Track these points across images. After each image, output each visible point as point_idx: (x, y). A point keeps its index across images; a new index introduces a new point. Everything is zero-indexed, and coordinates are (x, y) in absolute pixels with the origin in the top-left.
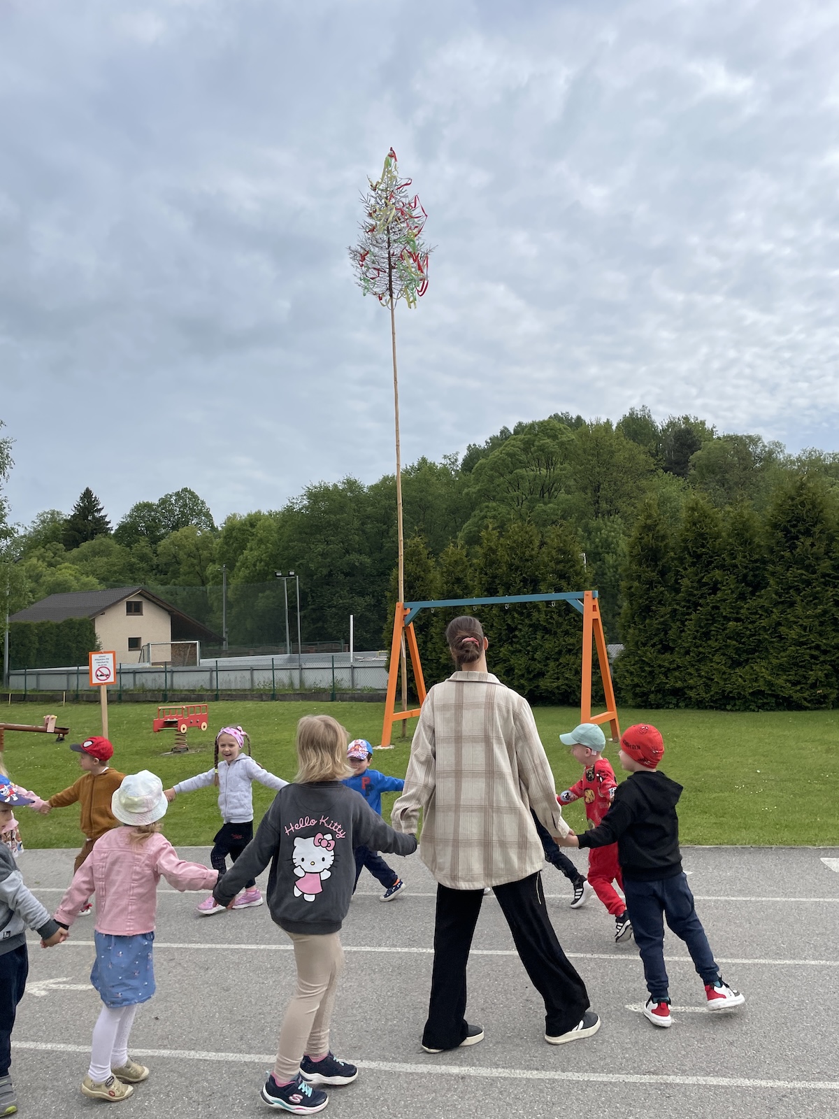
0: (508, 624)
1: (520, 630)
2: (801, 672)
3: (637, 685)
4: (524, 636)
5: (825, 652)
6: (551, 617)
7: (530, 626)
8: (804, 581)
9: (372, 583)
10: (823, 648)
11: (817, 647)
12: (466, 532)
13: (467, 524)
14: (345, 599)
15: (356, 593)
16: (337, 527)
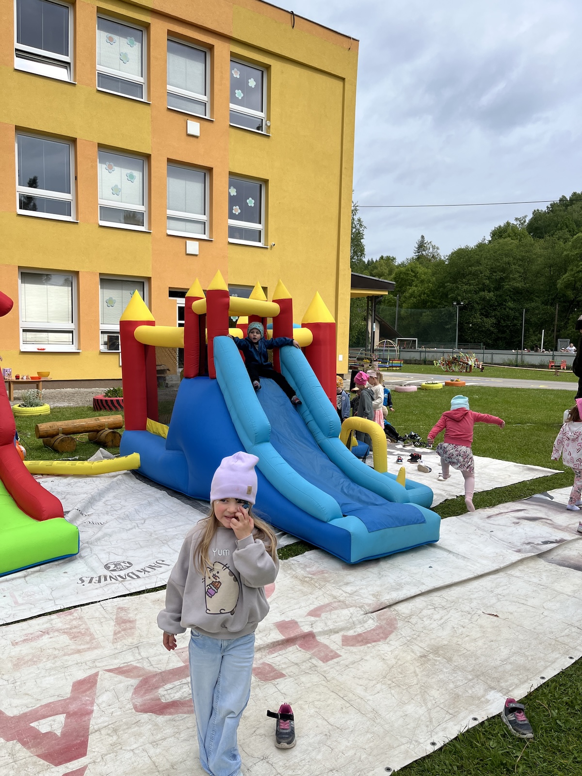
12: (565, 280)
13: (566, 275)
14: (477, 319)
15: (484, 316)
16: (475, 275)
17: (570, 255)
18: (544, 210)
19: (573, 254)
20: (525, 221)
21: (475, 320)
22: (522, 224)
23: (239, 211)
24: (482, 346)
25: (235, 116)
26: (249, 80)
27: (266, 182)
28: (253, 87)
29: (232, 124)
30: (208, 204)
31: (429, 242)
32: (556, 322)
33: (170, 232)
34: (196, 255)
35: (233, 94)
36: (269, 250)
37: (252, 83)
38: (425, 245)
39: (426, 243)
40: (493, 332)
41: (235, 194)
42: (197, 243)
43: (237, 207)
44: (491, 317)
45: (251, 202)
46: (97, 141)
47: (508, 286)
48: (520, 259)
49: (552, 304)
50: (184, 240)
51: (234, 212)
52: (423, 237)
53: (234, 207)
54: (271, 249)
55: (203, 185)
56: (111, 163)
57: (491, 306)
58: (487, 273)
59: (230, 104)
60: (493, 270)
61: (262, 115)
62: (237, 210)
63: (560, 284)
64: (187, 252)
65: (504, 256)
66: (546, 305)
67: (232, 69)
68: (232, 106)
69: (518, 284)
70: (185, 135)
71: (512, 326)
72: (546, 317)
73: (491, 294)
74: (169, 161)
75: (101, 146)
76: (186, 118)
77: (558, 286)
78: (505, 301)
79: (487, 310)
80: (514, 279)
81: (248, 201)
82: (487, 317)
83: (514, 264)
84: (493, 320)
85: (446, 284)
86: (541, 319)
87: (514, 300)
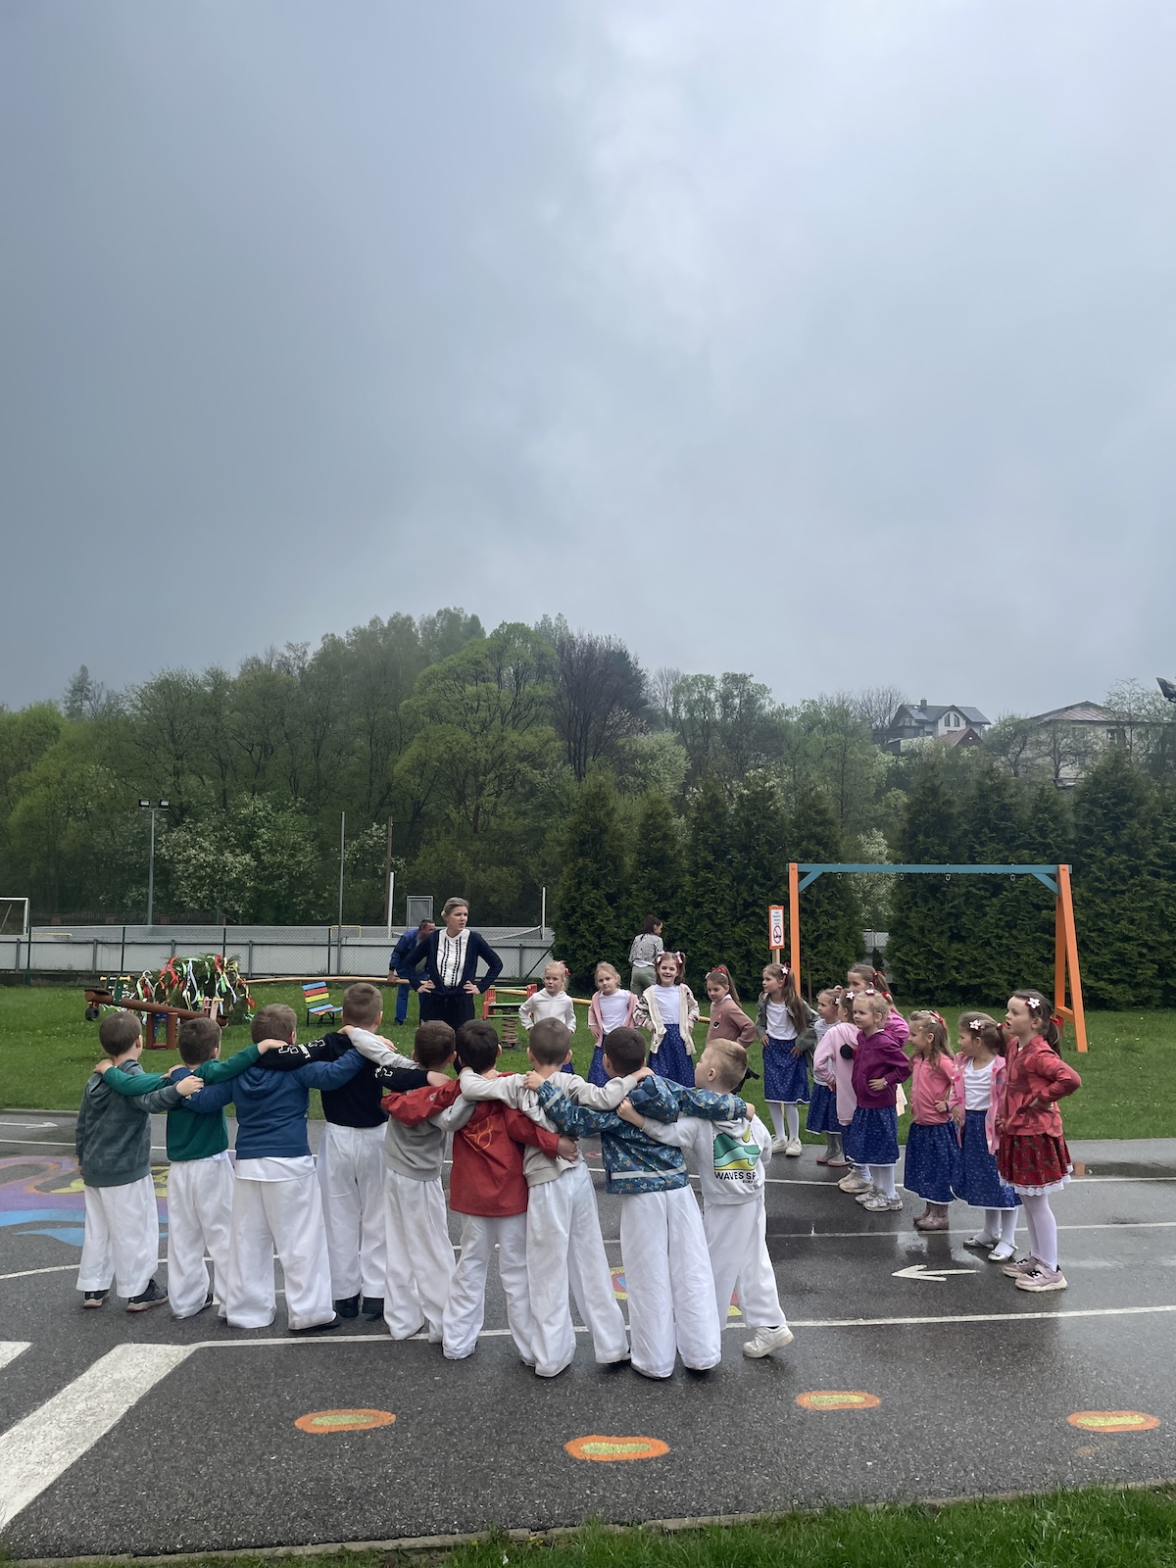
2: (1126, 971)
3: (923, 981)
5: (1151, 949)
8: (1128, 868)
10: (1150, 943)
11: (1145, 945)
17: (413, 707)
19: (420, 704)
20: (305, 652)
52: (84, 669)
77: (397, 769)
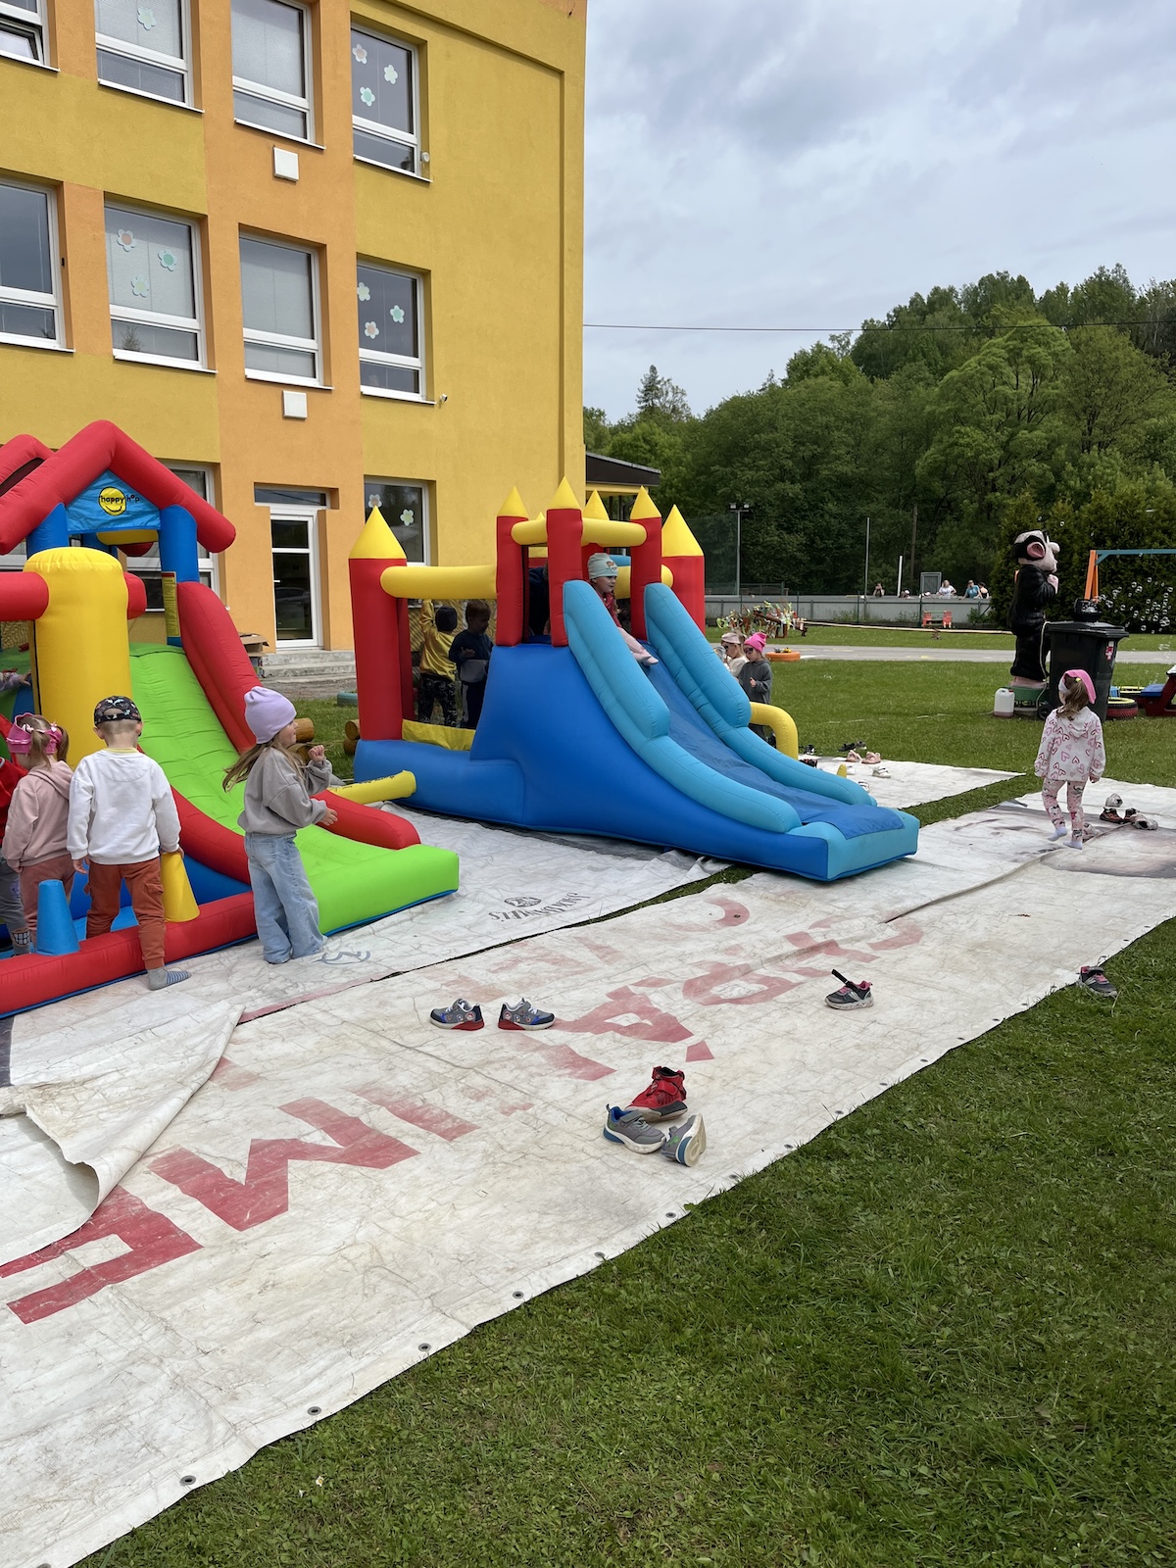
0: (1112, 569)
1: (1122, 574)
4: (1126, 579)
6: (1153, 564)
7: (1132, 571)
9: (803, 518)
12: (929, 460)
13: (928, 453)
14: (772, 536)
15: (784, 529)
16: (766, 449)
17: (937, 412)
18: (882, 321)
19: (942, 410)
20: (848, 343)
21: (768, 539)
22: (843, 348)
23: (377, 332)
24: (783, 589)
25: (363, 141)
26: (386, 69)
27: (425, 274)
28: (393, 82)
29: (358, 157)
30: (316, 317)
31: (665, 380)
32: (914, 541)
33: (252, 374)
34: (303, 419)
35: (357, 95)
36: (436, 408)
37: (391, 74)
38: (659, 386)
39: (659, 382)
40: (801, 562)
41: (368, 298)
42: (303, 395)
43: (373, 323)
44: (797, 532)
45: (398, 314)
46: (101, 188)
47: (826, 472)
48: (848, 420)
49: (905, 507)
50: (278, 390)
51: (367, 333)
52: (653, 369)
53: (367, 324)
54: (440, 407)
55: (306, 278)
56: (128, 232)
57: (797, 510)
58: (789, 446)
59: (354, 117)
60: (799, 441)
61: (412, 139)
62: (372, 330)
63: (920, 467)
64: (286, 414)
65: (818, 414)
66: (896, 507)
67: (353, 46)
68: (357, 120)
69: (845, 468)
70: (271, 176)
71: (836, 548)
72: (896, 531)
73: (797, 487)
74: (243, 228)
75: (109, 197)
76: (271, 142)
77: (918, 471)
78: (822, 500)
79: (789, 518)
80: (838, 458)
81: (392, 311)
82: (789, 531)
83: (838, 429)
84: (801, 538)
85: (712, 468)
86: (887, 534)
87: (838, 499)
